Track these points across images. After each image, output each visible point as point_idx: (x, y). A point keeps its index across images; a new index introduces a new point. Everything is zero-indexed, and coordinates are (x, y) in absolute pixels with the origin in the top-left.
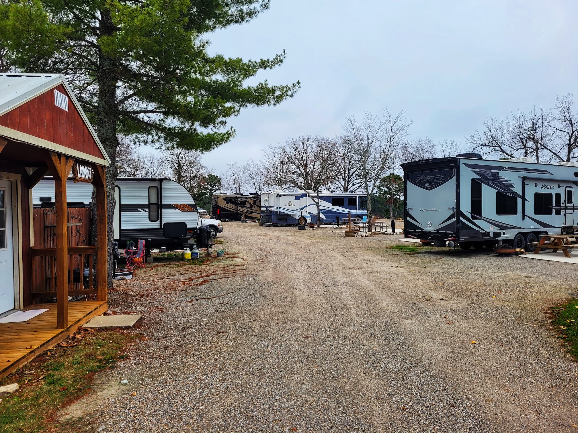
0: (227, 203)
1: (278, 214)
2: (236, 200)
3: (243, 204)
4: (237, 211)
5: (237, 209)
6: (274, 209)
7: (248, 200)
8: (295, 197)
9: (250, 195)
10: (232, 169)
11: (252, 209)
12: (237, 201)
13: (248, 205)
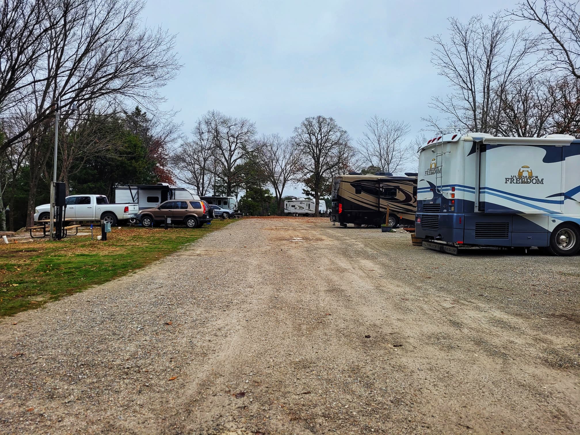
0: (358, 192)
1: (476, 210)
2: (377, 185)
3: (390, 194)
4: (379, 207)
5: (379, 204)
6: (459, 195)
7: (402, 186)
8: (543, 152)
9: (406, 176)
10: (376, 131)
11: (411, 205)
12: (379, 187)
13: (400, 196)
